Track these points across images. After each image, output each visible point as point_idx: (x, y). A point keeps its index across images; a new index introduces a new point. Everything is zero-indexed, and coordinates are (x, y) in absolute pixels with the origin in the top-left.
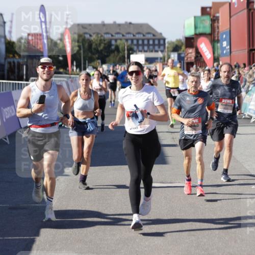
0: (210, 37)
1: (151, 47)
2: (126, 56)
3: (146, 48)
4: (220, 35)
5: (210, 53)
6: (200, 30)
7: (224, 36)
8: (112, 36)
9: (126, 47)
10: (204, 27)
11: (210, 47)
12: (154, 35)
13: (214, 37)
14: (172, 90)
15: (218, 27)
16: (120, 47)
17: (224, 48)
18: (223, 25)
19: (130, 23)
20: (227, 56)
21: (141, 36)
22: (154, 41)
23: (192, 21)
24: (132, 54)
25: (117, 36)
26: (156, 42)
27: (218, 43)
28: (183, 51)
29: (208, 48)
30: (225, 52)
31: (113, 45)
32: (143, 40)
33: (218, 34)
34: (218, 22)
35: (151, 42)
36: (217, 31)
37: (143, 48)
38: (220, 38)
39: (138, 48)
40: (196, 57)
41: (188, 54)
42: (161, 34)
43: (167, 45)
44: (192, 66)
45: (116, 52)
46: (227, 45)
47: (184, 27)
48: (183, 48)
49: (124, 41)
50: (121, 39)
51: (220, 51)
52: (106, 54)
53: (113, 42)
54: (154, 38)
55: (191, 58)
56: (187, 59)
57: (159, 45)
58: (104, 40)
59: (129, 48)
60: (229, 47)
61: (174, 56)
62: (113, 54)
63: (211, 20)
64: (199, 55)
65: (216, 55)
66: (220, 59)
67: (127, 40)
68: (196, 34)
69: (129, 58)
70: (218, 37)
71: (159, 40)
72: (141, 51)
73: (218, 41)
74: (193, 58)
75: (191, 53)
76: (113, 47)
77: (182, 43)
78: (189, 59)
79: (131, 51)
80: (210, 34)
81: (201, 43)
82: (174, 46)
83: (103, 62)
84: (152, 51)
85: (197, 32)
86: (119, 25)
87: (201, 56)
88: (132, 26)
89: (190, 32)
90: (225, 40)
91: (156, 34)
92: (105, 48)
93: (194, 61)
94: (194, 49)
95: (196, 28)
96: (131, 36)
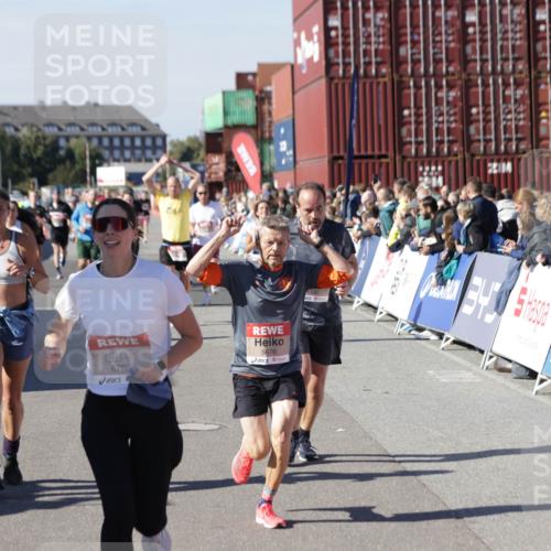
0: (253, 131)
1: (138, 152)
2: (88, 170)
3: (127, 154)
4: (273, 128)
5: (254, 164)
6: (234, 119)
7: (282, 131)
8: (60, 129)
9: (88, 153)
10: (243, 113)
11: (256, 152)
12: (143, 129)
13: (263, 133)
14: (173, 248)
15: (270, 113)
16: (77, 152)
17: (281, 155)
18: (280, 109)
19: (96, 105)
20: (289, 169)
21: (117, 131)
22: (143, 139)
23: (218, 100)
24: (100, 165)
25: (70, 131)
26: (149, 142)
27: (270, 143)
28: (203, 160)
29: (250, 155)
30: (283, 162)
31: (62, 148)
32: (122, 139)
33: (270, 126)
34: (270, 104)
35: (138, 142)
36: (267, 119)
37: (122, 154)
38: (273, 135)
39: (112, 153)
40: (227, 173)
41: (210, 167)
42: (158, 125)
43: (169, 147)
44: (220, 190)
45: (68, 163)
46: (288, 149)
47: (203, 113)
48: (202, 153)
49: (84, 140)
50: (77, 137)
51: (274, 161)
52: (48, 166)
53: (62, 143)
54: (144, 133)
55: (216, 173)
56: (210, 177)
57: (154, 148)
58: (44, 138)
59: (94, 154)
60: (291, 152)
62: (62, 166)
63: (257, 98)
64: (233, 168)
65: (267, 168)
66: (275, 175)
67: (89, 138)
68: (226, 127)
69: (93, 173)
70: (270, 132)
71: (154, 138)
72: (118, 160)
73: (270, 140)
74: (221, 174)
75: (217, 164)
76: (62, 153)
77: (200, 145)
78: (213, 176)
79: (98, 160)
80: (255, 127)
82: (185, 150)
83: (43, 183)
84: (139, 160)
85: (229, 122)
86: (74, 108)
87: (238, 169)
88: (98, 109)
89: (215, 122)
90: (284, 137)
91: (147, 126)
92: (46, 153)
93: (222, 180)
94: (224, 156)
95: (226, 113)
96: (97, 130)
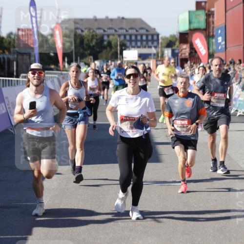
0: (204, 32)
1: (144, 43)
2: (119, 52)
3: (139, 44)
4: (215, 30)
5: (205, 49)
7: (219, 32)
8: (104, 31)
9: (119, 43)
10: (199, 22)
11: (205, 43)
12: (147, 31)
13: (209, 33)
14: (166, 89)
15: (213, 22)
16: (113, 43)
17: (218, 44)
18: (218, 20)
19: (123, 18)
20: (222, 52)
21: (134, 32)
22: (147, 36)
24: (125, 49)
25: (110, 32)
26: (150, 38)
27: (213, 38)
28: (178, 47)
30: (220, 48)
31: (105, 41)
32: (136, 36)
33: (213, 29)
34: (213, 17)
35: (144, 38)
36: (212, 26)
37: (136, 44)
38: (215, 33)
39: (131, 43)
40: (190, 53)
41: (182, 50)
42: (155, 29)
43: (160, 41)
44: (187, 62)
45: (108, 48)
46: (222, 41)
47: (178, 22)
48: (177, 43)
49: (116, 37)
50: (113, 35)
51: (215, 47)
52: (98, 50)
53: (106, 38)
54: (147, 33)
55: (184, 54)
56: (181, 55)
57: (153, 41)
58: (96, 36)
59: (121, 43)
60: (224, 43)
61: (168, 52)
62: (105, 50)
63: (206, 14)
64: (193, 51)
65: (211, 51)
66: (215, 55)
67: (119, 36)
68: (190, 30)
69: (121, 54)
70: (213, 32)
71: (153, 36)
72: (134, 47)
73: (213, 36)
74: (187, 54)
75: (185, 49)
76: (105, 43)
77: (176, 39)
78: (183, 55)
79: (124, 47)
80: (205, 30)
81: (196, 39)
82: (168, 42)
83: (96, 58)
84: (145, 47)
85: (192, 27)
86: (112, 20)
87: (196, 52)
88: (124, 21)
89: (184, 27)
90: (220, 35)
91: (149, 29)
92: (97, 44)
93: (188, 57)
94: (189, 45)
95: (190, 23)
96: (124, 32)
